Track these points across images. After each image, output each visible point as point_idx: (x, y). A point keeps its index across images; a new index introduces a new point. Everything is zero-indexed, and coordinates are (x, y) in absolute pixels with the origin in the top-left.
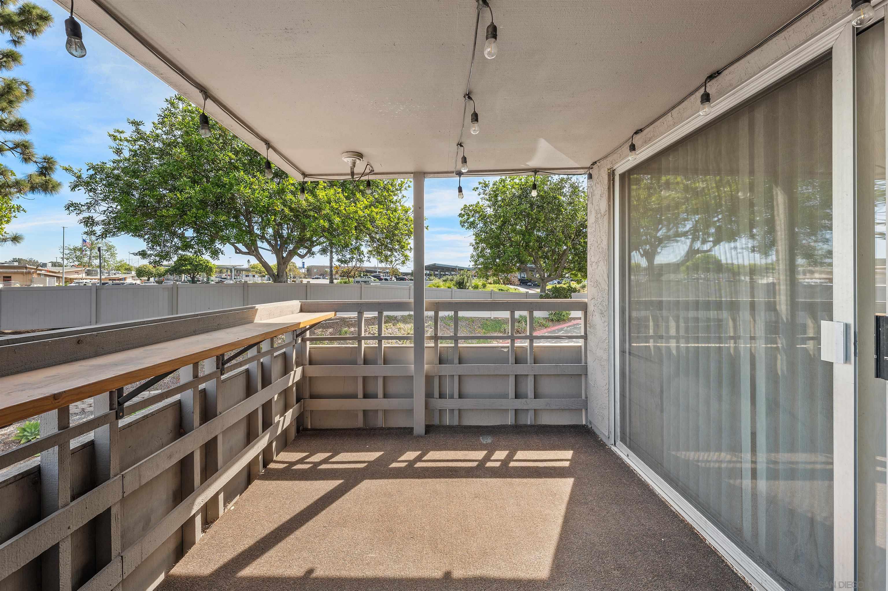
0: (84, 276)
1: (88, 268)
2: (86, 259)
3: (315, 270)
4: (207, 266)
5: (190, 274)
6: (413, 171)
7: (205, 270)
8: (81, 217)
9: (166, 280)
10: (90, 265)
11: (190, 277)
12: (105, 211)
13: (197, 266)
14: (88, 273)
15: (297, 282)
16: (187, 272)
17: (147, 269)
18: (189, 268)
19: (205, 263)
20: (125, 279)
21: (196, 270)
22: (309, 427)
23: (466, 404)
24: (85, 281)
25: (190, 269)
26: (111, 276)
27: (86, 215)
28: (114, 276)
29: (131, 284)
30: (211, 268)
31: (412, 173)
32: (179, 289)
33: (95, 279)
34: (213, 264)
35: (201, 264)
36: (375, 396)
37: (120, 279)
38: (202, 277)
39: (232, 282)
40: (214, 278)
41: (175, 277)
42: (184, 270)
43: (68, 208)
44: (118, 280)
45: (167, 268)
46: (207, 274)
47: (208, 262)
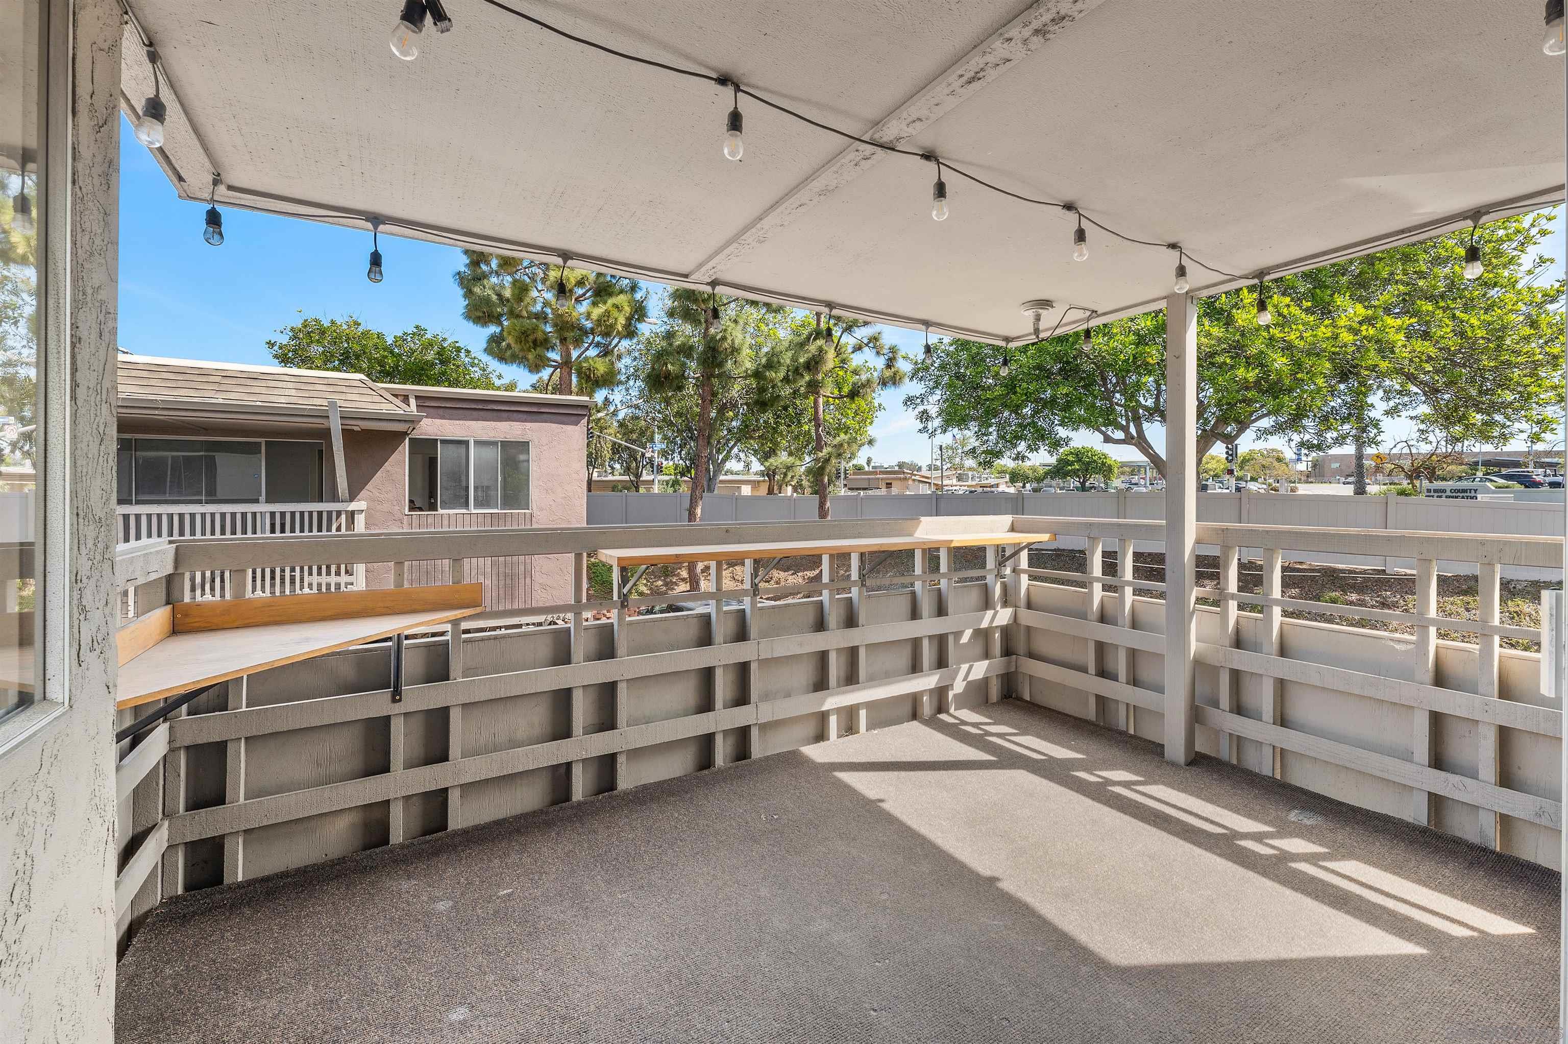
0: (955, 481)
1: (959, 472)
2: (958, 460)
3: (1335, 465)
4: (1103, 464)
5: (1078, 476)
6: (1164, 294)
7: (1100, 470)
8: (917, 411)
9: (1046, 487)
10: (962, 467)
11: (1079, 482)
12: (939, 400)
13: (1089, 463)
14: (960, 478)
15: (1282, 491)
16: (1075, 473)
17: (1022, 472)
18: (1077, 467)
19: (1101, 459)
20: (997, 485)
21: (1087, 470)
22: (1027, 697)
23: (1290, 739)
24: (954, 488)
25: (1078, 470)
26: (983, 482)
27: (921, 408)
28: (986, 482)
29: (1004, 492)
30: (1110, 467)
31: (1163, 298)
32: (1025, 500)
33: (965, 486)
34: (1113, 459)
35: (1095, 461)
36: (1115, 678)
37: (992, 486)
38: (1096, 480)
39: (1144, 490)
40: (1117, 483)
41: (1058, 481)
42: (1070, 471)
43: (906, 403)
44: (990, 487)
45: (1047, 468)
46: (1105, 476)
47: (1106, 458)
